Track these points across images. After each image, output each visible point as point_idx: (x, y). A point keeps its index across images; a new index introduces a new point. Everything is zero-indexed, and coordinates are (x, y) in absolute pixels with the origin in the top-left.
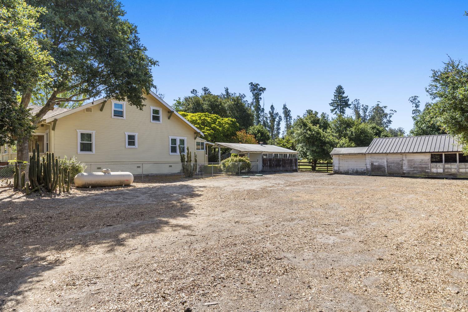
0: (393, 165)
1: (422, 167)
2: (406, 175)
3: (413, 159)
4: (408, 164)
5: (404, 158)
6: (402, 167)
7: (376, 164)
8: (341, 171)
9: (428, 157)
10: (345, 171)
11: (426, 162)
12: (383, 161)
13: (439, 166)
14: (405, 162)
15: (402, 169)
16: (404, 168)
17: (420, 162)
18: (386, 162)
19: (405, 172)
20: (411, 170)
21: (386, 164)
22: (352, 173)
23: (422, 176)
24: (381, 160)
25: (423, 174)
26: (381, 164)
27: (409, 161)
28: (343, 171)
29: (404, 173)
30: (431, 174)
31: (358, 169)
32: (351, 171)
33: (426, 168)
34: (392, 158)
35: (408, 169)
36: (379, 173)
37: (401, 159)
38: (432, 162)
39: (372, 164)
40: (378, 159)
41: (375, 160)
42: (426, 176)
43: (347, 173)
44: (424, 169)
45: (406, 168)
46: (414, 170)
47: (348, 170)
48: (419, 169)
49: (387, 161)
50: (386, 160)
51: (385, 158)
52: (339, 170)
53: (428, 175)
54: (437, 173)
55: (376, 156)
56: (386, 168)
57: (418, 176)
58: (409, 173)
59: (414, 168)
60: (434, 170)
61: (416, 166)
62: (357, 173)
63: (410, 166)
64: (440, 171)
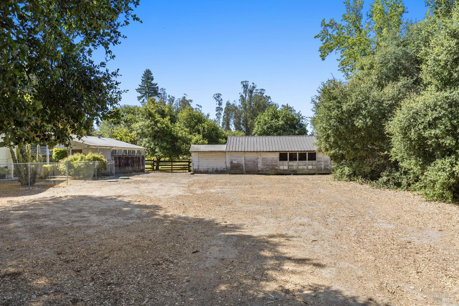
0: (250, 163)
1: (273, 165)
2: (260, 172)
3: (266, 158)
4: (262, 162)
5: (259, 157)
6: (257, 164)
7: (235, 162)
8: (201, 170)
9: (277, 156)
10: (205, 170)
11: (276, 160)
12: (241, 160)
13: (285, 164)
14: (260, 160)
15: (257, 166)
16: (259, 166)
17: (272, 160)
18: (243, 160)
19: (259, 169)
20: (264, 167)
21: (244, 162)
22: (212, 172)
23: (273, 173)
24: (239, 158)
25: (274, 171)
26: (239, 162)
27: (263, 159)
28: (202, 170)
29: (259, 171)
30: (279, 171)
31: (218, 168)
32: (211, 169)
33: (275, 165)
34: (249, 156)
35: (262, 167)
36: (238, 171)
37: (257, 158)
38: (280, 160)
39: (231, 162)
40: (237, 157)
41: (234, 158)
42: (276, 173)
43: (206, 172)
44: (274, 167)
45: (260, 166)
46: (267, 168)
47: (208, 169)
48: (271, 167)
49: (245, 159)
50: (243, 158)
51: (243, 156)
52: (198, 169)
53: (277, 172)
54: (284, 170)
55: (235, 155)
56: (244, 166)
57: (269, 173)
58: (262, 170)
59: (266, 165)
60: (281, 168)
61: (268, 163)
62: (217, 172)
63: (264, 164)
64: (286, 168)
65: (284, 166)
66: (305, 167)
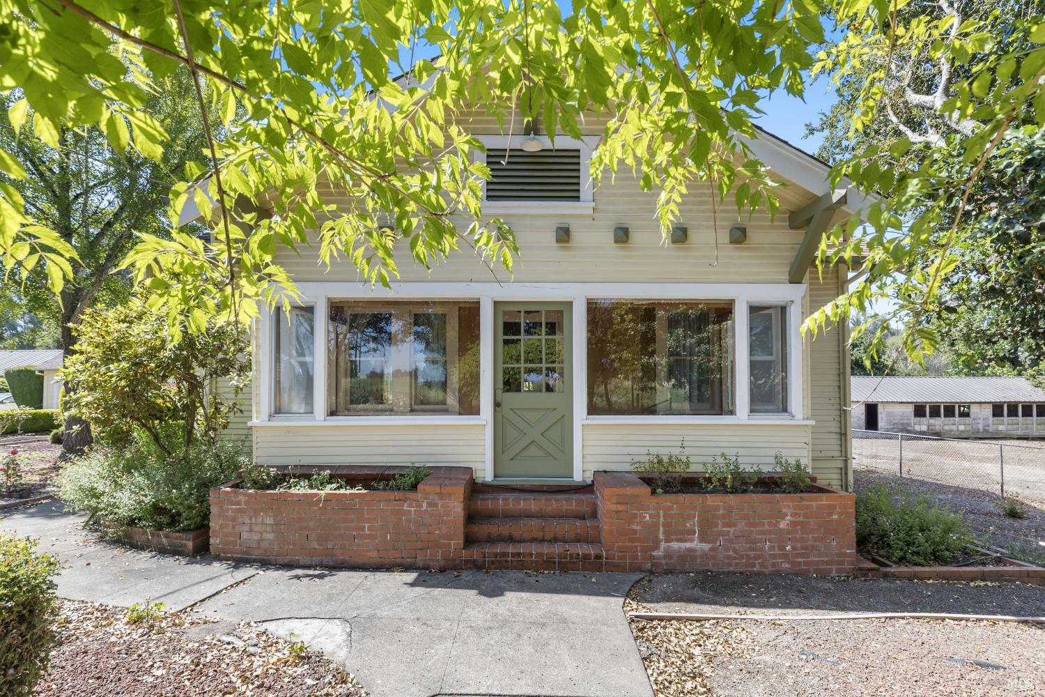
13: (923, 422)
64: (924, 428)
65: (923, 424)
66: (954, 428)
